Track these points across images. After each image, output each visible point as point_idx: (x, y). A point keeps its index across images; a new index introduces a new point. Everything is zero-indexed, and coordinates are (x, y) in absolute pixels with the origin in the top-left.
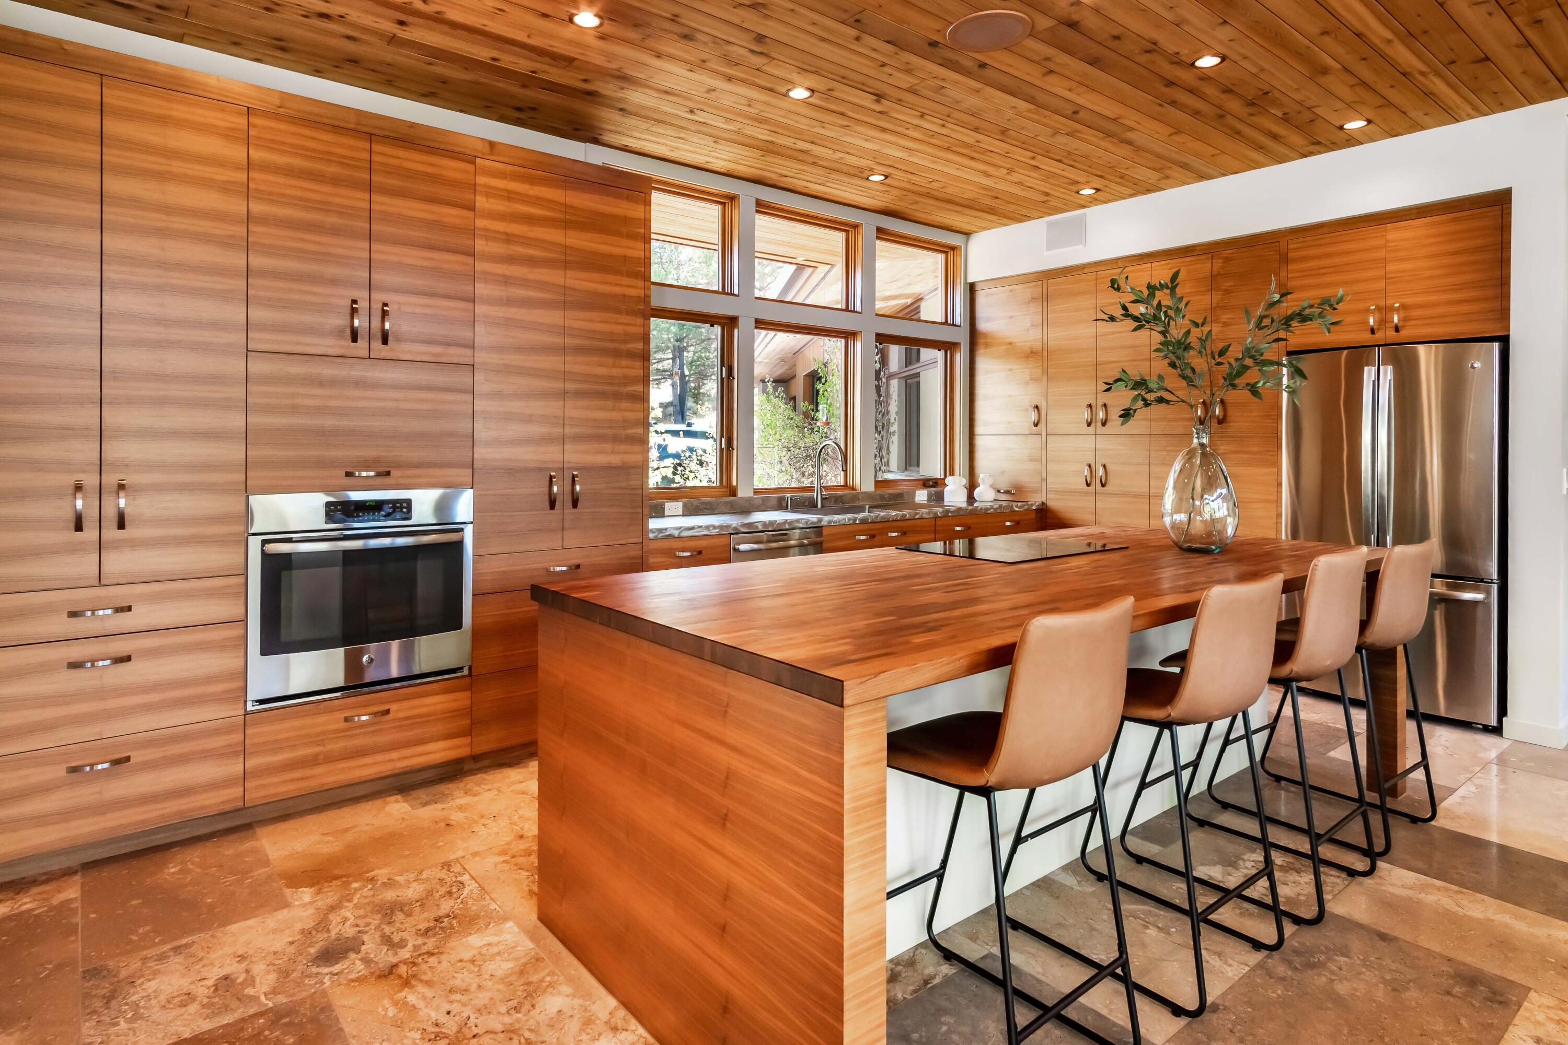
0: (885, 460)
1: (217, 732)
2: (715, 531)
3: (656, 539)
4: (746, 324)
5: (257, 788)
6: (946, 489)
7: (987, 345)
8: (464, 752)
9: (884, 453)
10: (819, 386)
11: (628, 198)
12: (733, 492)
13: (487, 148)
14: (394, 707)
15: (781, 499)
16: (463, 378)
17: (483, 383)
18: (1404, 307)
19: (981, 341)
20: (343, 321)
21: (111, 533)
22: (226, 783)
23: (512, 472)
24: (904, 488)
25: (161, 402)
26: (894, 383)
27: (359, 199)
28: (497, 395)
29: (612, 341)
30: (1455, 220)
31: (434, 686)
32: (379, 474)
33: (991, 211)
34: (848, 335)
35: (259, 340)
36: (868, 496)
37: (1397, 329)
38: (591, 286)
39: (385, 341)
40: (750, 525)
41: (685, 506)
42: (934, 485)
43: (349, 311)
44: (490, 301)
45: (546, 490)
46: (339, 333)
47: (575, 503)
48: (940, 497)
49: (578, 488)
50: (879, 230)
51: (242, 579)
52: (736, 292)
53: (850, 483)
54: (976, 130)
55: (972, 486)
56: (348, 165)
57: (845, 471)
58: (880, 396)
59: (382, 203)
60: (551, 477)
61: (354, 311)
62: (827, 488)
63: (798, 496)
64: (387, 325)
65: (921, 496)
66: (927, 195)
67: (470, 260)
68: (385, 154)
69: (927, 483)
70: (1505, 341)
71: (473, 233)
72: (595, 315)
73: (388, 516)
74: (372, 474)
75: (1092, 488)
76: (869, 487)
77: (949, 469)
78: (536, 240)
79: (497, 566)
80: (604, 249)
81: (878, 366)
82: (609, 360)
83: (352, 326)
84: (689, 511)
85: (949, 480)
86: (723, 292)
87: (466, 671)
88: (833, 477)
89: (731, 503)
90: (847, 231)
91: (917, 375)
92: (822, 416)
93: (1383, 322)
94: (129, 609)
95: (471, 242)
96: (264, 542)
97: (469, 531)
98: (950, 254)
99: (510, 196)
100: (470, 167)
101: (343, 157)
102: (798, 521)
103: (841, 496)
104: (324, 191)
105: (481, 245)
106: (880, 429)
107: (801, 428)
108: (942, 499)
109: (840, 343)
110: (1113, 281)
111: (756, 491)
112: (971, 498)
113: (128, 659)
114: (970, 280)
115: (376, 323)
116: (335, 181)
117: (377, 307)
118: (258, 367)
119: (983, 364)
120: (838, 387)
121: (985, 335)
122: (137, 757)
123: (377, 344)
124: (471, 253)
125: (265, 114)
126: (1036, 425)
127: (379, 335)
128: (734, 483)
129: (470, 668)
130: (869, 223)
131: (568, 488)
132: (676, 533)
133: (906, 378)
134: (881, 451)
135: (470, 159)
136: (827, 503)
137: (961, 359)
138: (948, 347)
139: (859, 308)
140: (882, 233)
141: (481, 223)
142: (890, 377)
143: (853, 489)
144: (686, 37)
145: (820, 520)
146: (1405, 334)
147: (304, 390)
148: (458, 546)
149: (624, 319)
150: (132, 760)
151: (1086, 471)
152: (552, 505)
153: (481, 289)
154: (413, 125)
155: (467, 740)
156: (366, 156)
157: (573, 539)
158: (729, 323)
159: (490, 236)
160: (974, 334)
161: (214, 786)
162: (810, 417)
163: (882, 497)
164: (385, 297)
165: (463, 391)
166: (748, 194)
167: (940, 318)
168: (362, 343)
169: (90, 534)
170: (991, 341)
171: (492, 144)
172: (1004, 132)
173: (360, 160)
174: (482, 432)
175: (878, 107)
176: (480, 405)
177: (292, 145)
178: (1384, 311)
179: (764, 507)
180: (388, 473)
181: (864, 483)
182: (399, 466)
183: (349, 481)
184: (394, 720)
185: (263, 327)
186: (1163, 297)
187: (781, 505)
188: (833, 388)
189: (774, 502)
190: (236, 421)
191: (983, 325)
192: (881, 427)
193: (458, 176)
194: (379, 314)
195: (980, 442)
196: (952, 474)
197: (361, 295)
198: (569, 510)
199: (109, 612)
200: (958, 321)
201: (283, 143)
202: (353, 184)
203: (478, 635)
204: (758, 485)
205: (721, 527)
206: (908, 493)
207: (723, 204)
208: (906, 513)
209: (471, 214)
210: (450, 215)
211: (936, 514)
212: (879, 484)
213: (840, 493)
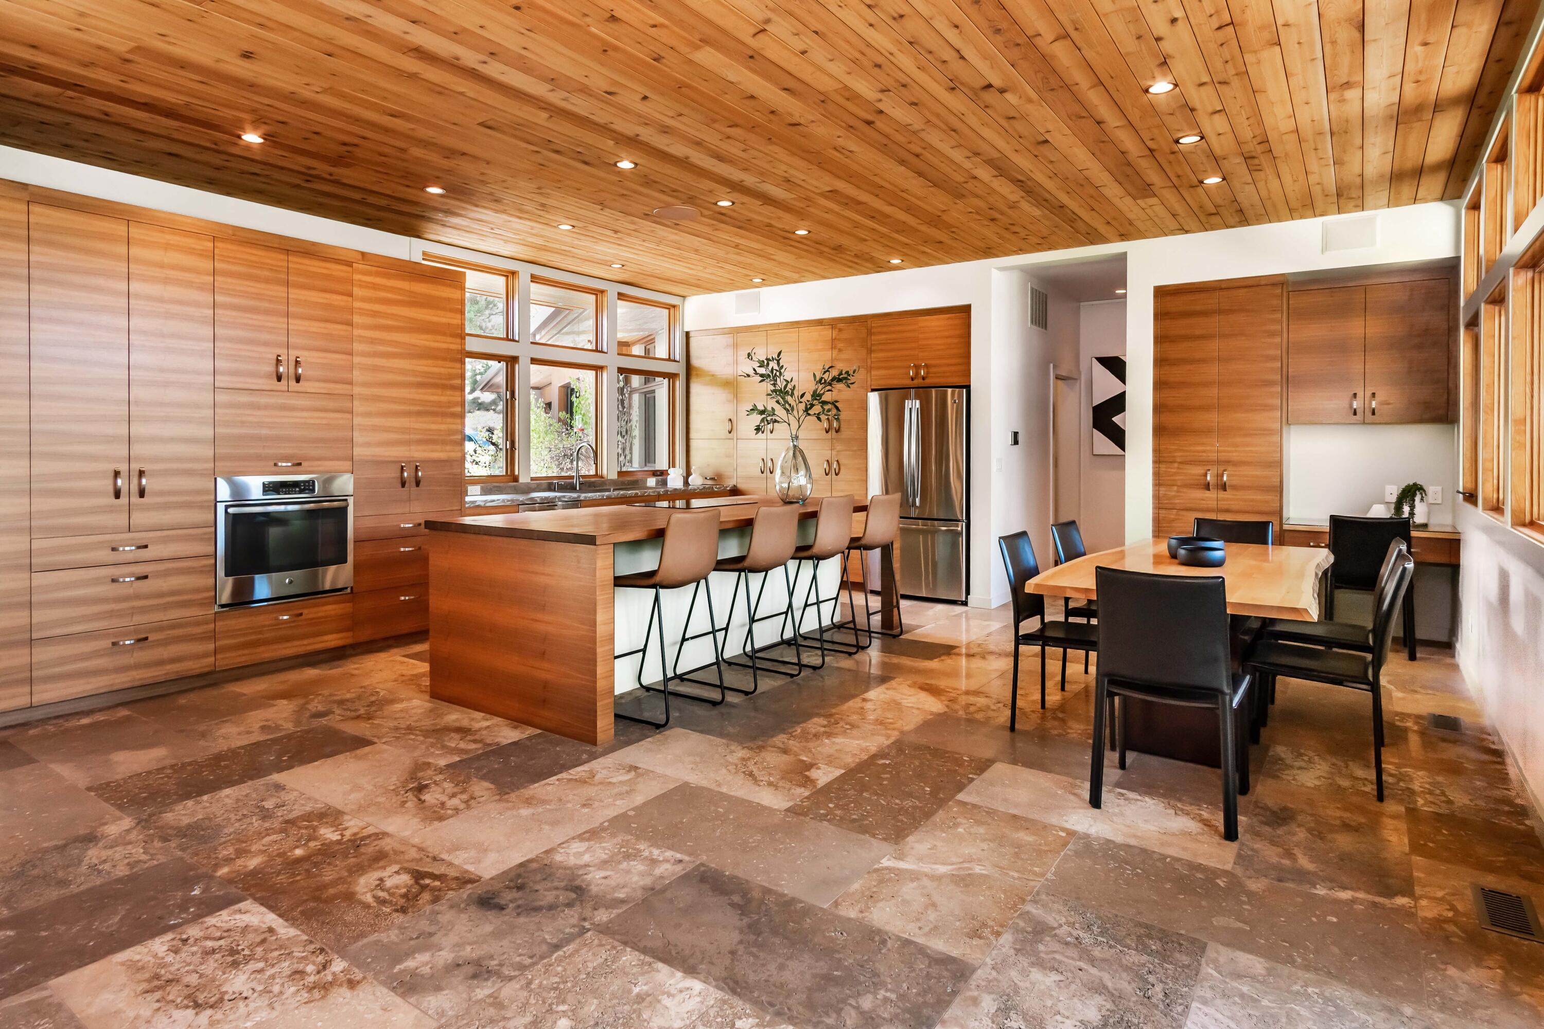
0: (628, 458)
1: (198, 624)
2: (508, 503)
3: (469, 508)
4: (524, 361)
5: (223, 659)
6: (669, 477)
7: (697, 375)
8: (349, 641)
9: (627, 452)
10: (574, 399)
11: (450, 286)
12: (516, 479)
13: (360, 257)
14: (305, 611)
15: (550, 484)
16: (347, 404)
17: (358, 406)
18: (927, 366)
19: (694, 373)
20: (272, 369)
21: (135, 499)
22: (206, 655)
23: (380, 463)
24: (639, 476)
25: (166, 420)
26: (636, 397)
27: (280, 291)
28: (368, 414)
29: (441, 379)
30: (949, 318)
31: (330, 599)
32: (294, 465)
33: (698, 286)
34: (598, 369)
35: (221, 381)
36: (613, 482)
37: (923, 378)
38: (427, 343)
39: (298, 380)
40: (532, 499)
41: (482, 488)
42: (662, 473)
43: (274, 362)
44: (364, 354)
45: (399, 474)
46: (268, 376)
47: (418, 484)
48: (664, 483)
49: (420, 474)
50: (619, 294)
51: (213, 529)
52: (517, 338)
53: (599, 473)
54: (679, 249)
55: (688, 473)
56: (276, 271)
57: (596, 464)
58: (624, 407)
59: (295, 293)
60: (402, 467)
61: (278, 362)
62: (583, 477)
63: (562, 482)
64: (300, 371)
65: (651, 482)
66: (652, 276)
67: (349, 328)
68: (297, 263)
69: (655, 473)
70: (968, 387)
71: (351, 311)
72: (430, 362)
73: (301, 492)
74: (289, 464)
75: (765, 474)
76: (613, 476)
77: (672, 463)
78: (393, 314)
79: (369, 523)
80: (435, 319)
81: (622, 384)
82: (439, 391)
83: (277, 372)
84: (485, 492)
85: (671, 471)
86: (507, 339)
87: (349, 590)
88: (588, 469)
89: (514, 486)
90: (596, 295)
91: (654, 391)
92: (578, 423)
93: (917, 373)
94: (146, 547)
95: (350, 317)
96: (227, 507)
97: (351, 500)
98: (672, 310)
99: (375, 287)
100: (350, 269)
101: (272, 265)
102: (564, 497)
103: (593, 482)
104: (260, 287)
105: (357, 319)
106: (624, 433)
107: (560, 433)
108: (666, 484)
109: (591, 374)
110: (749, 355)
111: (532, 479)
112: (686, 483)
113: (146, 577)
114: (686, 330)
115: (292, 370)
116: (267, 281)
117: (292, 359)
118: (221, 398)
119: (695, 388)
120: (589, 401)
121: (697, 369)
122: (152, 637)
123: (293, 383)
124: (351, 324)
125: (223, 240)
126: (730, 432)
127: (294, 376)
128: (516, 473)
129: (352, 588)
130: (612, 290)
131: (413, 474)
132: (482, 504)
133: (646, 393)
134: (625, 450)
135: (349, 264)
136: (583, 487)
137: (680, 384)
138: (671, 377)
139: (605, 349)
140: (621, 296)
141: (357, 304)
142: (633, 391)
143: (602, 477)
144: (496, 201)
145: (579, 497)
146: (928, 382)
147: (248, 412)
148: (344, 510)
149: (448, 364)
150: (150, 639)
151: (761, 464)
152: (403, 485)
153: (357, 347)
154: (314, 244)
155: (350, 634)
156: (285, 264)
157: (416, 507)
158: (512, 361)
159: (362, 313)
160: (689, 368)
161: (198, 657)
162: (568, 425)
163: (623, 483)
164: (297, 353)
165: (348, 412)
166: (525, 271)
167: (665, 356)
168: (284, 382)
169: (124, 500)
170: (701, 373)
171: (363, 254)
172: (697, 250)
173: (282, 267)
174: (358, 437)
175: (616, 236)
176: (357, 420)
177: (240, 259)
178: (917, 367)
179: (538, 489)
180: (300, 464)
181: (610, 471)
182: (307, 459)
183: (275, 469)
184: (306, 620)
185: (223, 373)
186: (773, 365)
187: (550, 488)
188: (585, 403)
189: (544, 486)
190: (208, 432)
191: (695, 362)
192: (625, 433)
193: (342, 274)
194: (294, 363)
195: (693, 444)
196: (674, 466)
197: (283, 352)
198: (414, 488)
199: (133, 548)
200: (677, 358)
201: (235, 258)
202: (278, 282)
203: (357, 567)
204: (533, 475)
205: (512, 501)
206: (641, 480)
207: (507, 276)
208: (639, 492)
209: (350, 299)
210: (337, 299)
211: (659, 492)
212: (620, 473)
213: (593, 480)
